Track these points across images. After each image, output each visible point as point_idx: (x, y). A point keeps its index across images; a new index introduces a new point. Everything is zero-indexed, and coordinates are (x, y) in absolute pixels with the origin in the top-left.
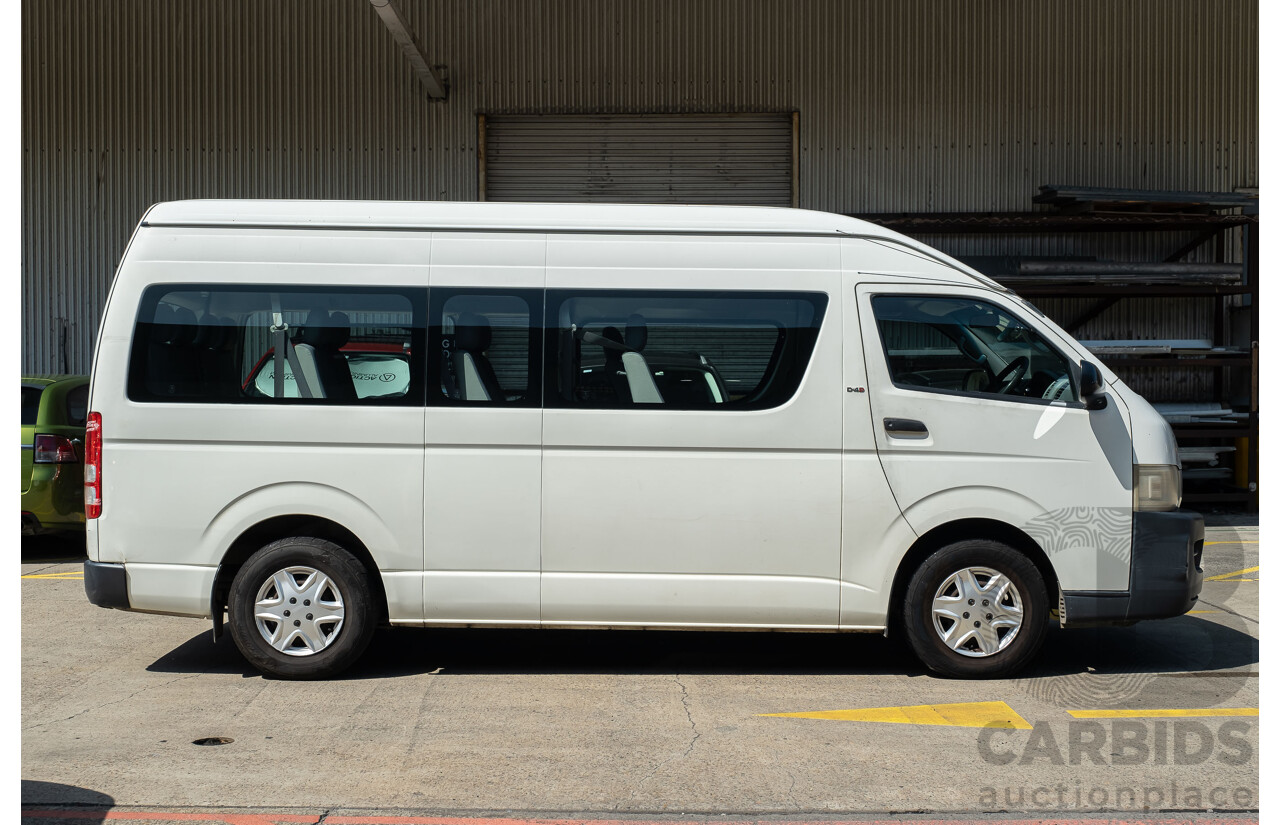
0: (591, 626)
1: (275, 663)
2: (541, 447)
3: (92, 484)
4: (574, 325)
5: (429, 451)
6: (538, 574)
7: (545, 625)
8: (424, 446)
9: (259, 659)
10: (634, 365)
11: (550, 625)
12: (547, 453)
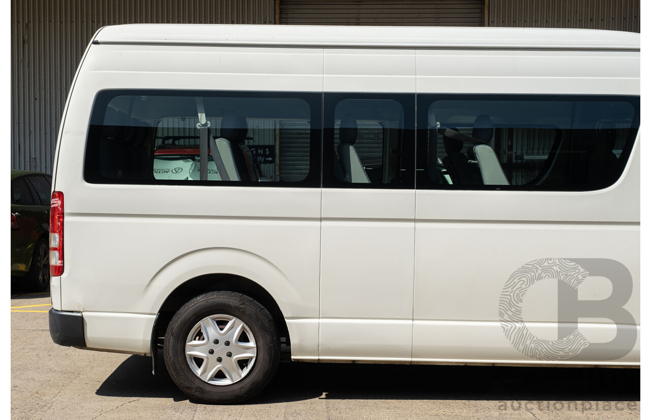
0: (451, 362)
1: (202, 391)
2: (415, 220)
3: (55, 249)
4: (438, 123)
5: (324, 223)
6: (410, 322)
7: (414, 362)
8: (321, 219)
9: (189, 388)
10: (486, 156)
11: (417, 362)
12: (419, 225)
